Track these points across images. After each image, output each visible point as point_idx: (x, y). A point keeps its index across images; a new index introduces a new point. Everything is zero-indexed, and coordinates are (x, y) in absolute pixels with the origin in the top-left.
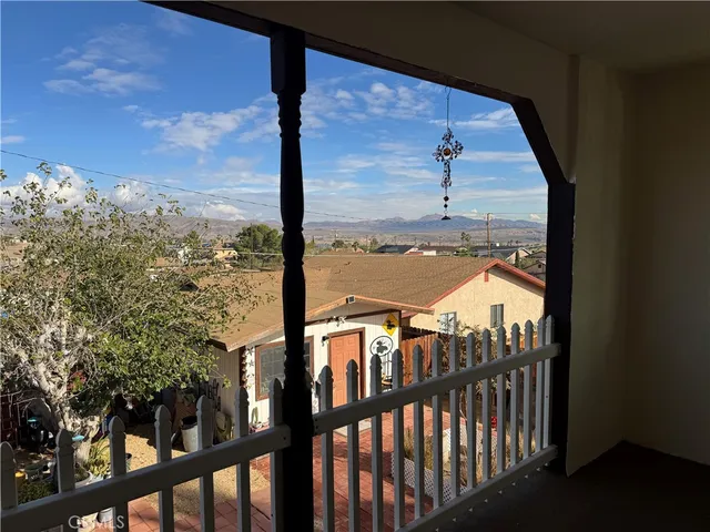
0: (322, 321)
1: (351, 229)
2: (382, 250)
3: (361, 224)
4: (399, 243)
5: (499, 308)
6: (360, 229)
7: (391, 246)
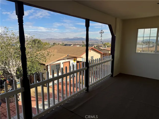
0: (62, 60)
1: (57, 40)
2: (65, 45)
3: (59, 39)
4: (69, 44)
5: (92, 57)
6: (59, 40)
7: (67, 44)
